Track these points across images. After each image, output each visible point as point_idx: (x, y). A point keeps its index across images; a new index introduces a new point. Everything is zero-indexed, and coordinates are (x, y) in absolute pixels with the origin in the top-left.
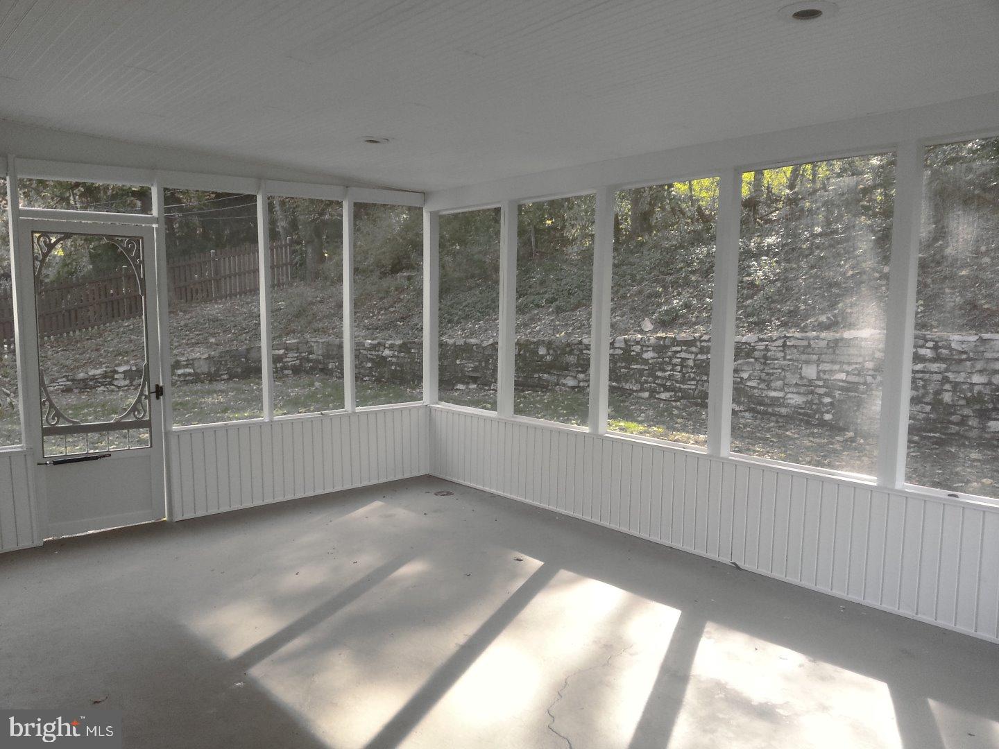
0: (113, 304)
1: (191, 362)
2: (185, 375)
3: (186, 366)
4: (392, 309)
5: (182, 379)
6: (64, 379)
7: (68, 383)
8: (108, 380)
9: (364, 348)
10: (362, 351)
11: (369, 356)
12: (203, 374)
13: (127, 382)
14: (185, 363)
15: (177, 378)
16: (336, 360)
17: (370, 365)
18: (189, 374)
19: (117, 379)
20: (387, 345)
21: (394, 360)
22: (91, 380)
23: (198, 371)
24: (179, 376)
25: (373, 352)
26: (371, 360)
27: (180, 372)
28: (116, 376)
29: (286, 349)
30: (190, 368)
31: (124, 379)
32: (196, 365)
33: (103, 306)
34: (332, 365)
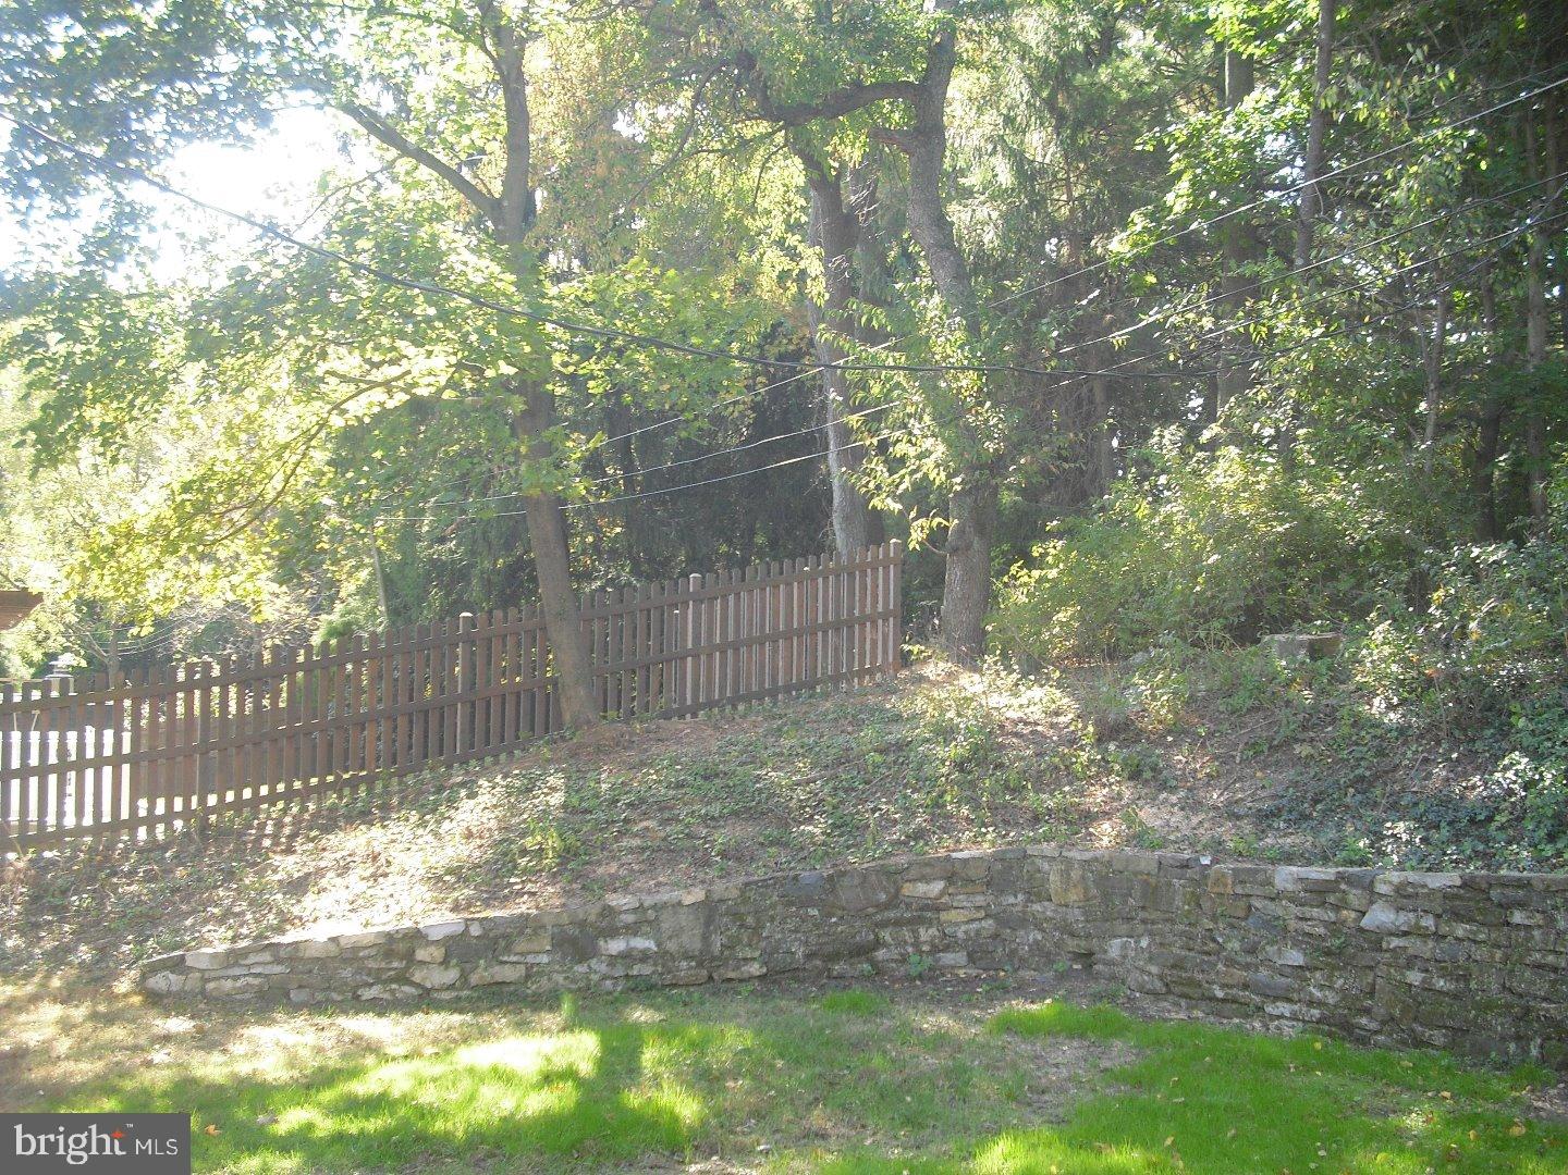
0: (426, 716)
1: (651, 914)
2: (626, 956)
3: (633, 930)
4: (1302, 750)
5: (619, 971)
6: (267, 957)
7: (278, 969)
8: (395, 964)
9: (1268, 890)
10: (1257, 903)
11: (1293, 924)
12: (687, 957)
13: (452, 975)
14: (630, 918)
15: (603, 968)
16: (1140, 928)
17: (1295, 957)
18: (645, 957)
19: (422, 963)
20: (1382, 888)
21: (1413, 945)
22: (345, 961)
23: (671, 946)
24: (613, 960)
25: (1315, 912)
26: (1304, 940)
27: (616, 946)
28: (421, 954)
29: (950, 879)
30: (646, 935)
31: (445, 963)
32: (664, 926)
33: (402, 722)
34: (1124, 946)
